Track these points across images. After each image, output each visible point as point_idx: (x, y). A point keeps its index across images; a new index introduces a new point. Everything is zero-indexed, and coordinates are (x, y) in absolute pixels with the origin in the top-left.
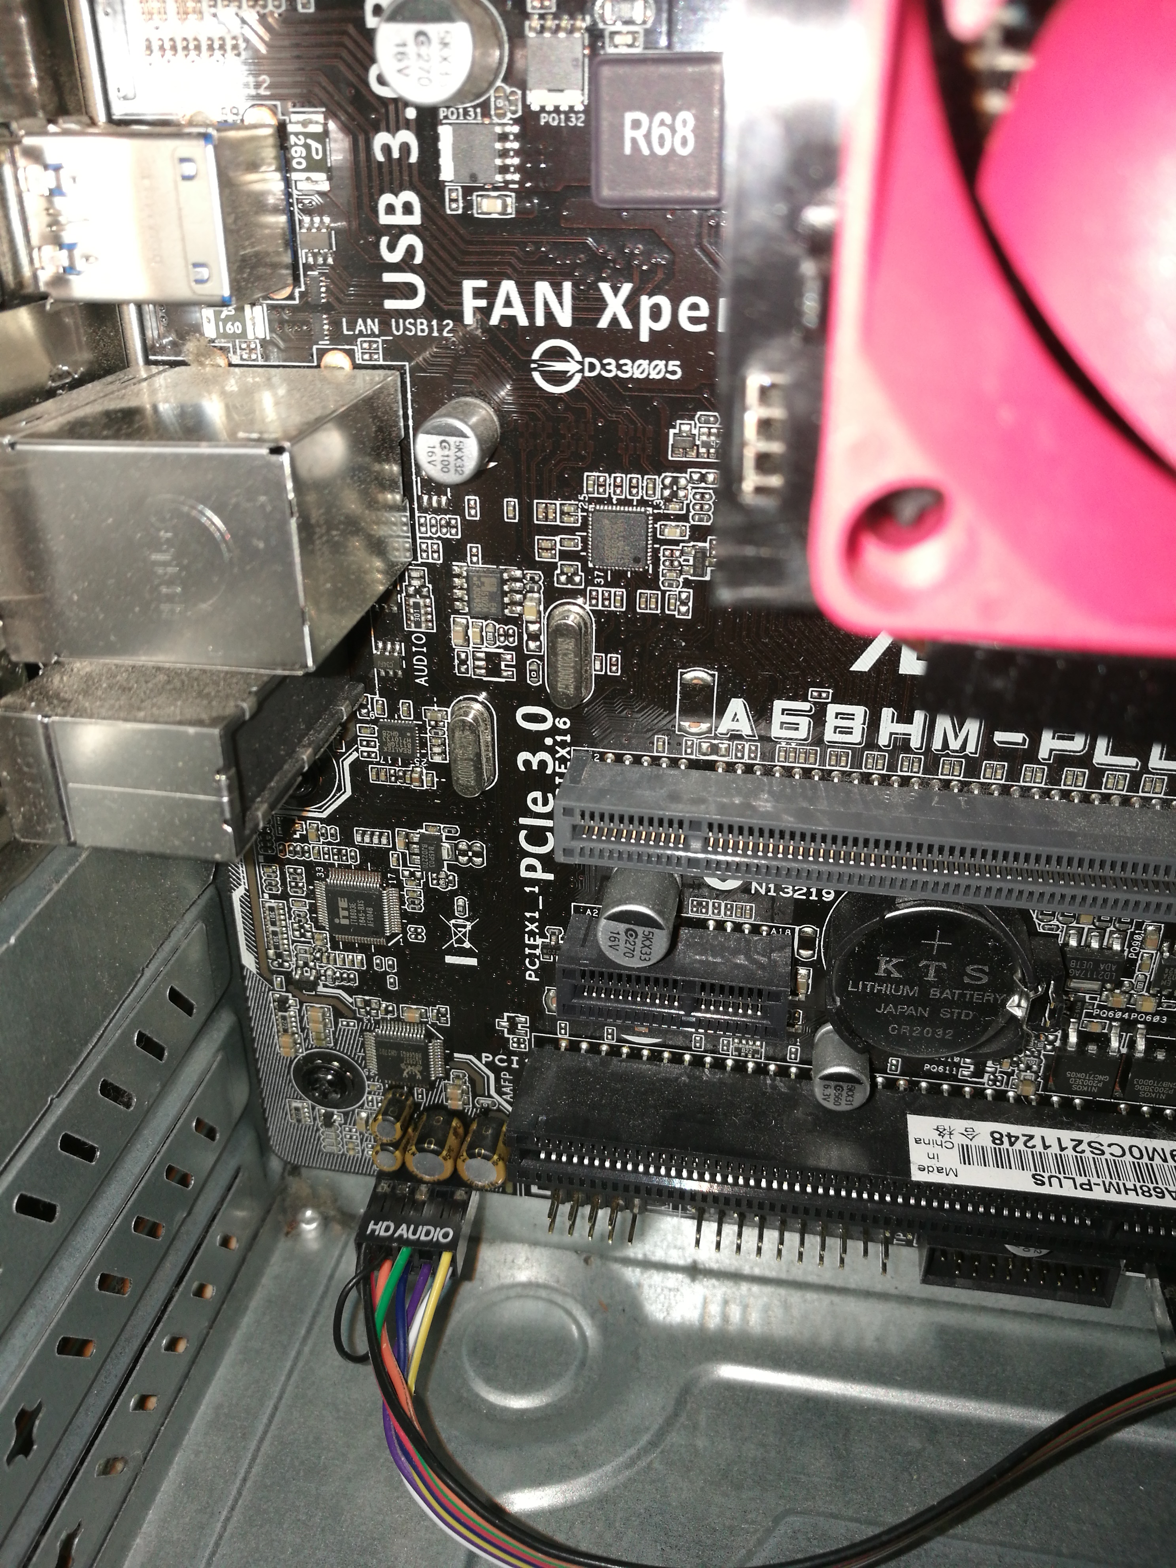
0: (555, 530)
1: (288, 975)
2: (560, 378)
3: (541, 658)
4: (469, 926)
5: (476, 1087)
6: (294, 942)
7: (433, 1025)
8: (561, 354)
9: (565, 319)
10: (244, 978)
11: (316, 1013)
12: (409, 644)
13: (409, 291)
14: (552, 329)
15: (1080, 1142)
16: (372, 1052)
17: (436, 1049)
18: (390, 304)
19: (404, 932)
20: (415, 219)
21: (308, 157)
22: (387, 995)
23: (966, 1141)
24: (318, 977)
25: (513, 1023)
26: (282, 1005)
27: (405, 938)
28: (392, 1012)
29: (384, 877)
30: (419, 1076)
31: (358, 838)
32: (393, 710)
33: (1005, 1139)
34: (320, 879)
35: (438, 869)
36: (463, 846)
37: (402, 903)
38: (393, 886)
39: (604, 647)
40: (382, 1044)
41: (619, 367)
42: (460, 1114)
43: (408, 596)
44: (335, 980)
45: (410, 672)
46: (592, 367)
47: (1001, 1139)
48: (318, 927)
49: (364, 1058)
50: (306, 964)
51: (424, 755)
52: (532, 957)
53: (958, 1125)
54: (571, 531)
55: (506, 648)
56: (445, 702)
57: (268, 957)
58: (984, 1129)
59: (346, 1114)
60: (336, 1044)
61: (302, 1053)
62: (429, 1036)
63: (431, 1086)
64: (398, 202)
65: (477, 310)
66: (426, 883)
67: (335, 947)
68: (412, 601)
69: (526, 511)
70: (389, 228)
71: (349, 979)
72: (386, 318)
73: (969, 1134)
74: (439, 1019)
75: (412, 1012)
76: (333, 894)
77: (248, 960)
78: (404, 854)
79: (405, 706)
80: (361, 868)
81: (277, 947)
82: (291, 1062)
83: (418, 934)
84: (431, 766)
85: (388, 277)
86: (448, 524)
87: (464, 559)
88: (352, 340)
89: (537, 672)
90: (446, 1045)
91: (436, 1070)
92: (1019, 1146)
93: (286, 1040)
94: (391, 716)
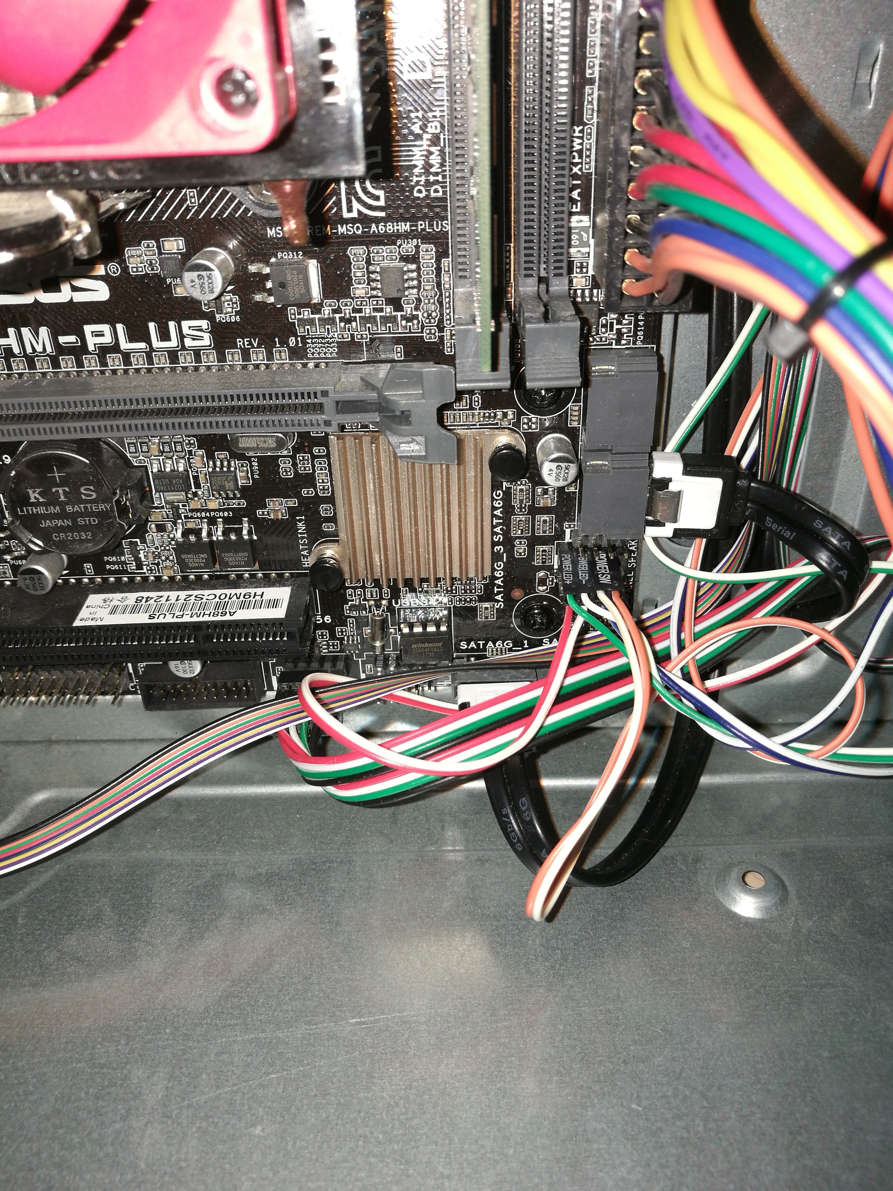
15: (191, 596)
23: (118, 603)
33: (144, 600)
47: (141, 600)
53: (118, 596)
58: (133, 596)
73: (123, 600)
92: (152, 602)
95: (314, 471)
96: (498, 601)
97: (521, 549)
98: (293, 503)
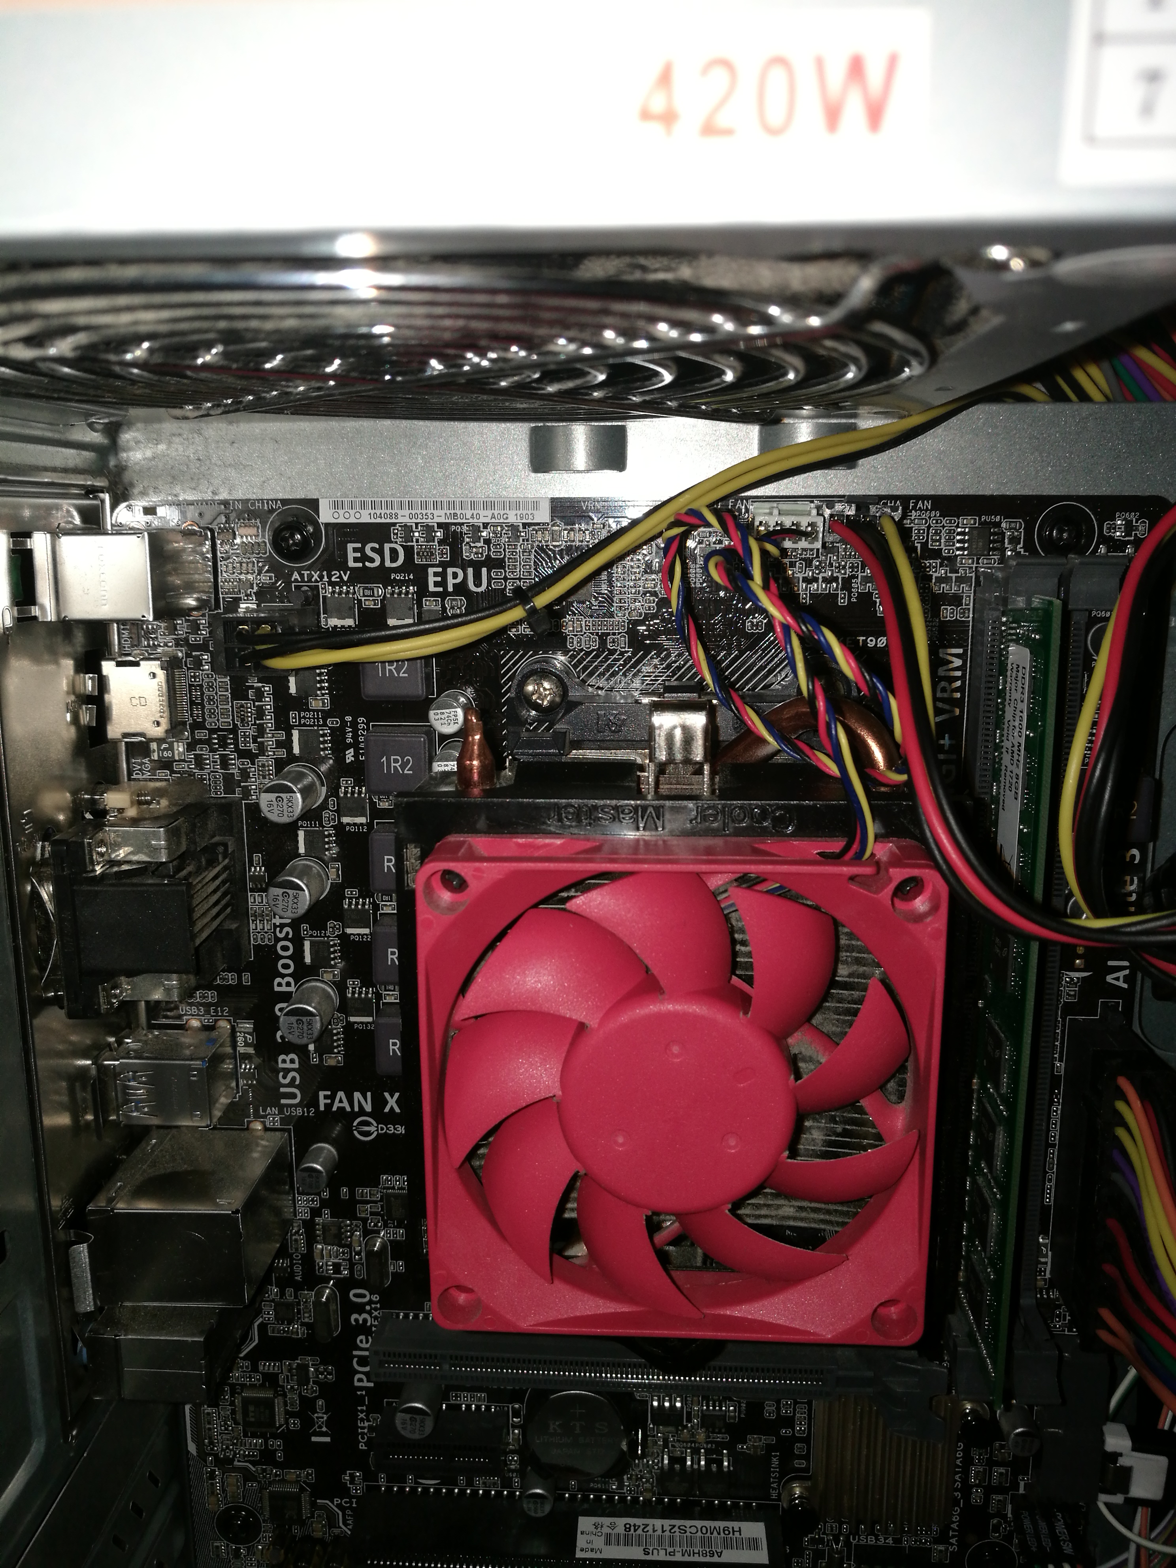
0: (368, 1202)
1: (216, 1456)
2: (368, 1134)
3: (362, 1264)
4: (325, 1417)
5: (332, 1521)
6: (221, 1434)
7: (305, 1482)
8: (368, 1124)
9: (368, 1108)
10: (188, 1459)
11: (234, 1478)
12: (292, 1260)
13: (293, 1096)
14: (362, 1113)
15: (674, 1526)
16: (266, 1503)
17: (305, 1498)
18: (283, 1101)
19: (287, 1423)
20: (296, 1066)
21: (245, 1041)
22: (277, 1465)
23: (609, 1531)
24: (235, 1454)
25: (352, 1477)
26: (212, 1476)
27: (287, 1427)
28: (279, 1475)
29: (276, 1392)
30: (295, 1517)
31: (261, 1368)
32: (282, 1294)
33: (632, 1528)
34: (238, 1393)
35: (307, 1384)
36: (322, 1368)
37: (286, 1404)
38: (280, 1395)
39: (395, 1258)
40: (273, 1496)
41: (395, 1129)
42: (321, 1541)
43: (292, 1235)
44: (245, 1456)
45: (292, 1274)
46: (382, 1129)
47: (630, 1528)
48: (236, 1423)
49: (261, 1508)
50: (227, 1448)
51: (299, 1318)
52: (363, 1434)
53: (606, 1521)
54: (376, 1202)
55: (344, 1260)
56: (311, 1289)
57: (204, 1445)
58: (621, 1522)
59: (248, 1548)
60: (244, 1499)
61: (223, 1507)
62: (302, 1489)
63: (302, 1523)
64: (288, 1059)
65: (325, 1104)
66: (300, 1393)
67: (245, 1436)
68: (294, 1237)
69: (352, 1193)
70: (284, 1069)
71: (253, 1456)
72: (281, 1108)
73: (613, 1526)
74: (308, 1478)
75: (292, 1474)
76: (246, 1402)
77: (192, 1448)
78: (287, 1376)
79: (290, 1291)
80: (262, 1386)
81: (210, 1438)
82: (215, 1514)
83: (295, 1424)
84: (303, 1324)
85: (282, 1090)
86: (313, 1200)
87: (321, 1217)
88: (265, 1117)
89: (360, 1271)
90: (312, 1495)
91: (306, 1513)
92: (640, 1531)
93: (213, 1499)
94: (281, 1297)
95: (794, 1414)
96: (952, 1544)
97: (977, 1496)
98: (773, 1440)
